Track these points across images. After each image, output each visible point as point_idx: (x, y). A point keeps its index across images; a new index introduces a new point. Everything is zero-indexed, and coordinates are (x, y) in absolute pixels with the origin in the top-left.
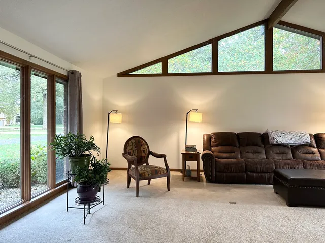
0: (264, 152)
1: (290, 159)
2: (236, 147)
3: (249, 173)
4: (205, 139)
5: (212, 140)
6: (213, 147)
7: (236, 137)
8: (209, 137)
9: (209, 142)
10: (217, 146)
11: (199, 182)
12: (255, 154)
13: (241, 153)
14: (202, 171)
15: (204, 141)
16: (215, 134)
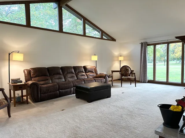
0: (63, 77)
1: (76, 80)
2: (48, 76)
3: (60, 90)
4: (26, 73)
5: (32, 74)
6: (32, 78)
7: (47, 70)
8: (29, 72)
9: (29, 74)
10: (36, 77)
11: (28, 104)
12: (59, 79)
13: (51, 79)
14: (25, 96)
15: (25, 74)
16: (33, 69)
